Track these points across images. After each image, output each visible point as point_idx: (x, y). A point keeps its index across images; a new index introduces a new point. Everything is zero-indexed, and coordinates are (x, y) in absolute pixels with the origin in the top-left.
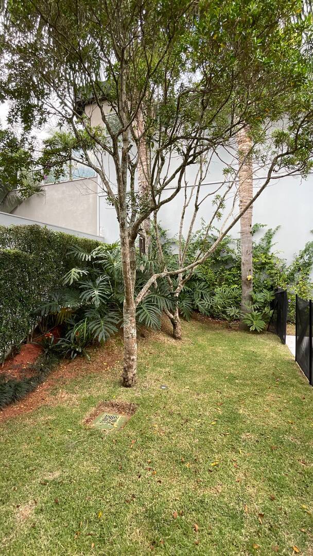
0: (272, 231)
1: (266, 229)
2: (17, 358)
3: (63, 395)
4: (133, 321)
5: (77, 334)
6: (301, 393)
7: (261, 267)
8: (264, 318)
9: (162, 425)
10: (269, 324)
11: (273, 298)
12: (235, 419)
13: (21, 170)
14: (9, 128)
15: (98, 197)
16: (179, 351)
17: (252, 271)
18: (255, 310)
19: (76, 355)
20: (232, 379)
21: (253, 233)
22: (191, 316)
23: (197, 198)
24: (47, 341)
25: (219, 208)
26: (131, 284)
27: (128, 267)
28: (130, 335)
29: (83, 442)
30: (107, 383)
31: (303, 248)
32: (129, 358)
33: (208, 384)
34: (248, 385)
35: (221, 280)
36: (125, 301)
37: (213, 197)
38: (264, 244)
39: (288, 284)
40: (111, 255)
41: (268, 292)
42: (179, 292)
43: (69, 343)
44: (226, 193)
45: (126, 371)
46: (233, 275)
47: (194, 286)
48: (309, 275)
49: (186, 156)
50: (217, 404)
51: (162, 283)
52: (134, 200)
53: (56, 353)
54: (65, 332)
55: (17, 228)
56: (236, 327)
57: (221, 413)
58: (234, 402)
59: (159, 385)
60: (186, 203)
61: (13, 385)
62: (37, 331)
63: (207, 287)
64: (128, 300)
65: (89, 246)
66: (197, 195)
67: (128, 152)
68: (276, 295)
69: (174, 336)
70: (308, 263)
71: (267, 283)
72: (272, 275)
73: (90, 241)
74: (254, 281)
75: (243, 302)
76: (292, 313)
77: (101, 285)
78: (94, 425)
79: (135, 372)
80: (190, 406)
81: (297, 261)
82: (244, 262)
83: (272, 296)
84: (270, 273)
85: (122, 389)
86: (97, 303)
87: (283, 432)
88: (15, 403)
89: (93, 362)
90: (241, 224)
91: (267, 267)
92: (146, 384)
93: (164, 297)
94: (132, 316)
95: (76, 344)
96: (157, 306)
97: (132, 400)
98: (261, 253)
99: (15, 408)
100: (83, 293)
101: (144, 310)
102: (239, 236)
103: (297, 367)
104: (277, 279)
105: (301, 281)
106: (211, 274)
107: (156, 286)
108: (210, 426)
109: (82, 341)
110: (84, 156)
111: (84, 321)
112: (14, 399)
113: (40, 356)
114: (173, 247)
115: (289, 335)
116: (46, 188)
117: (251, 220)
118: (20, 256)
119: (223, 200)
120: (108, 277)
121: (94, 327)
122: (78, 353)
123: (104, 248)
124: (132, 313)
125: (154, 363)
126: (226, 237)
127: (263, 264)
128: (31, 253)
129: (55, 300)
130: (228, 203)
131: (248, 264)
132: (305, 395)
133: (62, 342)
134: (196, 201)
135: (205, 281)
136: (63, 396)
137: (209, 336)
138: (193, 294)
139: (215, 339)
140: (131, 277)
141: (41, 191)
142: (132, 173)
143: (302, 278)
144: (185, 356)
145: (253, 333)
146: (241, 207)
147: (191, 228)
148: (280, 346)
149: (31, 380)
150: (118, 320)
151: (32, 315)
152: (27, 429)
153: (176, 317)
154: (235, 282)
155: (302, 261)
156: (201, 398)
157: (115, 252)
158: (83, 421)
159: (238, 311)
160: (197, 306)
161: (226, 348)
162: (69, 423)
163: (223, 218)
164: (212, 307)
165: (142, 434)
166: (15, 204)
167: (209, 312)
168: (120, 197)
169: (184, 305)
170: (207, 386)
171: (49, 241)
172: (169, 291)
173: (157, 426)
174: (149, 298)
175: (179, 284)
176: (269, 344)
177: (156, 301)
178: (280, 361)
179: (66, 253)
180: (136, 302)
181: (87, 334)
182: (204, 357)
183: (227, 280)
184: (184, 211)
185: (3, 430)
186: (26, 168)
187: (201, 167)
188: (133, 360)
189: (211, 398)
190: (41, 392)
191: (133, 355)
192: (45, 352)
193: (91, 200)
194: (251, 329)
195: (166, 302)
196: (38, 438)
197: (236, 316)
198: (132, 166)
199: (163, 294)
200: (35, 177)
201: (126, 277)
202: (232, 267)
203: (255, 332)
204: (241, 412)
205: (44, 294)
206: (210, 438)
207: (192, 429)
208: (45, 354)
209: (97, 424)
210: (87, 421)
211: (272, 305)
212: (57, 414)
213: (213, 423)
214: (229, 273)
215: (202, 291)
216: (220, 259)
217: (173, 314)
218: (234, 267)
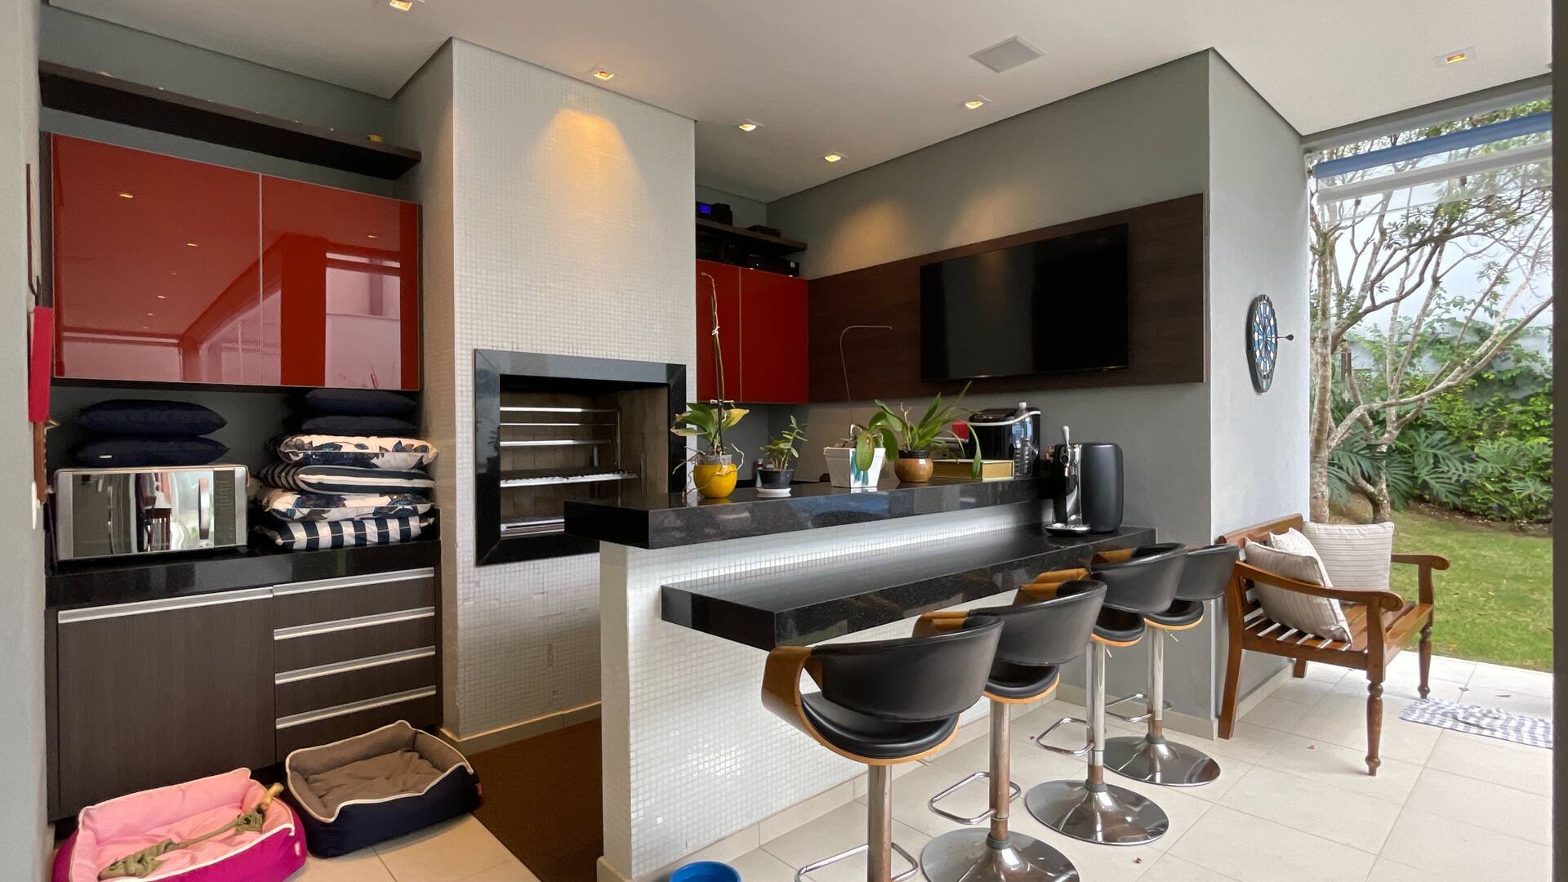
25: (1494, 284)
35: (1497, 425)
42: (1389, 443)
44: (1513, 259)
47: (1413, 439)
56: (1540, 531)
63: (1453, 443)
64: (1319, 443)
93: (1351, 452)
106: (1464, 413)
119: (1504, 271)
124: (1322, 462)
135: (1445, 428)
138: (1412, 457)
153: (1381, 490)
154: (1538, 431)
159: (1544, 488)
160: (1425, 483)
167: (1458, 496)
175: (1390, 427)
177: (1336, 459)
180: (1329, 446)
183: (1514, 426)
195: (1358, 462)
202: (1531, 396)
214: (1521, 408)
215: (1438, 452)
216: (1492, 377)
217: (1374, 484)
218: (1537, 395)
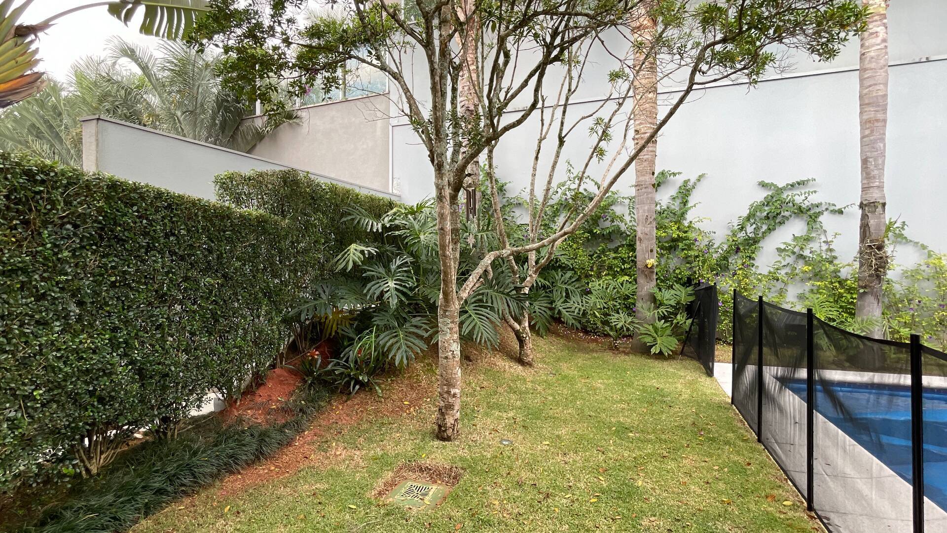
0: (691, 184)
1: (679, 180)
2: (262, 391)
3: (339, 450)
4: (455, 330)
5: (359, 352)
6: (743, 455)
7: (670, 246)
8: (676, 330)
9: (505, 502)
10: (684, 343)
11: (691, 299)
12: (629, 494)
13: (268, 77)
14: (250, 5)
15: (390, 128)
16: (529, 385)
17: (655, 251)
18: (660, 320)
19: (357, 387)
20: (622, 431)
21: (657, 186)
22: (549, 329)
23: (562, 123)
24: (311, 365)
25: (600, 140)
26: (452, 267)
27: (448, 238)
28: (450, 354)
29: (375, 524)
30: (411, 433)
31: (745, 213)
32: (448, 392)
33: (581, 438)
34: (649, 441)
35: (601, 267)
36: (441, 296)
37: (590, 122)
38: (676, 206)
39: (717, 275)
40: (415, 223)
41: (682, 289)
42: (530, 285)
43: (347, 368)
44: (613, 115)
45: (443, 414)
46: (622, 259)
47: (554, 278)
48: (754, 259)
49: (549, 47)
50: (598, 470)
51: (500, 270)
52: (456, 125)
53: (325, 383)
54: (339, 349)
55: (261, 175)
56: (626, 348)
57: (605, 485)
58: (629, 468)
59: (498, 439)
60: (544, 133)
61: (256, 434)
62: (293, 348)
63: (577, 280)
64: (446, 295)
65: (378, 208)
66: (563, 119)
67: (450, 41)
68: (696, 293)
69: (520, 361)
70: (753, 239)
71: (680, 273)
72: (690, 259)
73: (379, 200)
74: (658, 270)
75: (639, 305)
76: (725, 325)
77: (400, 272)
78: (391, 499)
79: (458, 415)
80: (552, 472)
81: (734, 235)
82: (642, 237)
83: (690, 295)
84: (687, 257)
85: (437, 443)
86: (394, 302)
87: (715, 517)
88: (260, 462)
89: (385, 399)
90: (637, 171)
91: (681, 245)
92: (475, 436)
93: (503, 293)
94: (452, 322)
95: (357, 369)
96: (492, 309)
97: (453, 460)
98: (671, 221)
99: (262, 469)
100: (369, 286)
101: (471, 316)
102: (632, 192)
103: (735, 414)
104: (699, 266)
105: (740, 269)
106: (583, 258)
107: (491, 275)
108: (588, 504)
109: (367, 364)
110: (374, 52)
111: (371, 332)
112: (259, 456)
113: (298, 387)
114: (518, 212)
115: (719, 361)
116: (303, 114)
117: (654, 163)
118: (266, 222)
119: (608, 126)
120: (410, 259)
121: (387, 342)
122: (362, 385)
123: (403, 211)
124: (452, 317)
125: (488, 403)
126: (610, 194)
127: (673, 240)
128: (284, 217)
129: (323, 295)
130: (617, 131)
131: (649, 240)
132: (751, 458)
133: (335, 365)
134: (561, 130)
135: (573, 269)
136: (338, 453)
137: (580, 362)
138: (551, 292)
139: (592, 367)
140: (452, 254)
141: (295, 118)
142: (455, 81)
143: (743, 265)
144: (540, 393)
145: (656, 359)
146: (636, 141)
147: (551, 176)
148: (704, 380)
149: (284, 426)
150: (427, 331)
151: (284, 321)
152: (282, 503)
153: (525, 328)
154: (624, 272)
155: (742, 235)
156: (571, 460)
157: (421, 217)
158: (373, 494)
159: (630, 319)
160: (559, 312)
161: (611, 381)
162: (351, 495)
163: (607, 158)
164: (585, 314)
165: (473, 515)
166: (252, 140)
167: (580, 322)
168: (436, 119)
169: (538, 310)
170: (579, 443)
171: (313, 198)
172: (513, 283)
173: (497, 503)
174: (479, 295)
175: (530, 273)
176: (685, 376)
177: (490, 301)
178: (704, 404)
179: (340, 219)
180: (460, 299)
181: (376, 353)
182: (572, 395)
183: (610, 268)
184: (540, 147)
185: (244, 504)
186: (275, 73)
187: (569, 71)
188: (454, 395)
189: (587, 460)
190: (303, 446)
191: (454, 387)
192: (306, 382)
193: (379, 133)
194: (653, 350)
195: (507, 302)
196: (302, 516)
197: (628, 329)
198: (453, 68)
199: (501, 290)
200: (291, 89)
201: (444, 255)
202: (619, 246)
203: (660, 356)
204: (640, 483)
205: (305, 287)
206: (588, 523)
207: (556, 509)
208: (307, 386)
209: (396, 498)
210: (380, 493)
211: (690, 310)
212: (331, 481)
213: (592, 501)
214: (614, 255)
215: (568, 287)
216: (599, 232)
217: (520, 324)
218: (623, 246)
